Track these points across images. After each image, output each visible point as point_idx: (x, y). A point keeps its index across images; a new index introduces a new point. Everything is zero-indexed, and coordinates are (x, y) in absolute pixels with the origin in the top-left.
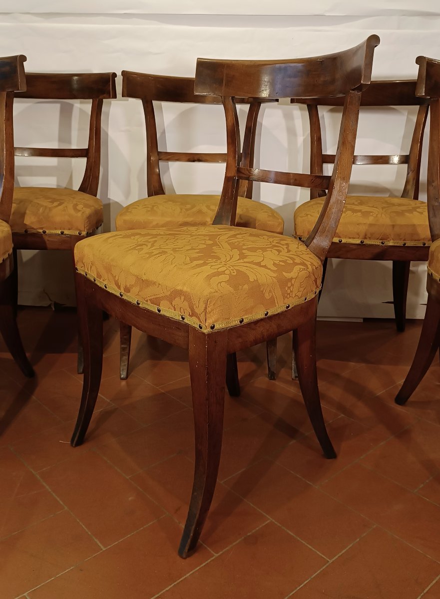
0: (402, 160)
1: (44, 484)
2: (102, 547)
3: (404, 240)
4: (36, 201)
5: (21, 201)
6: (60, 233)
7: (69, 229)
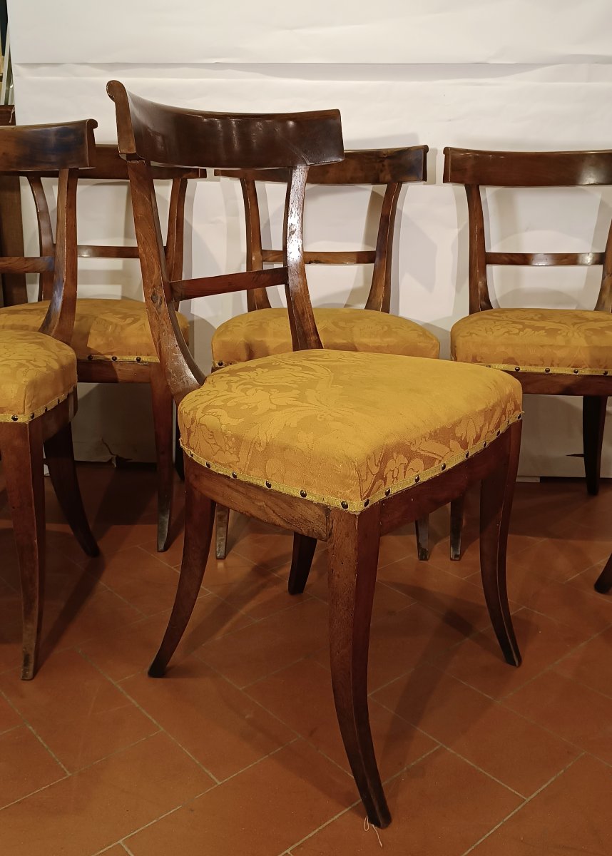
0: (595, 260)
1: (129, 697)
2: (216, 780)
3: (606, 367)
4: (102, 317)
5: (82, 317)
6: (135, 359)
7: (148, 355)
